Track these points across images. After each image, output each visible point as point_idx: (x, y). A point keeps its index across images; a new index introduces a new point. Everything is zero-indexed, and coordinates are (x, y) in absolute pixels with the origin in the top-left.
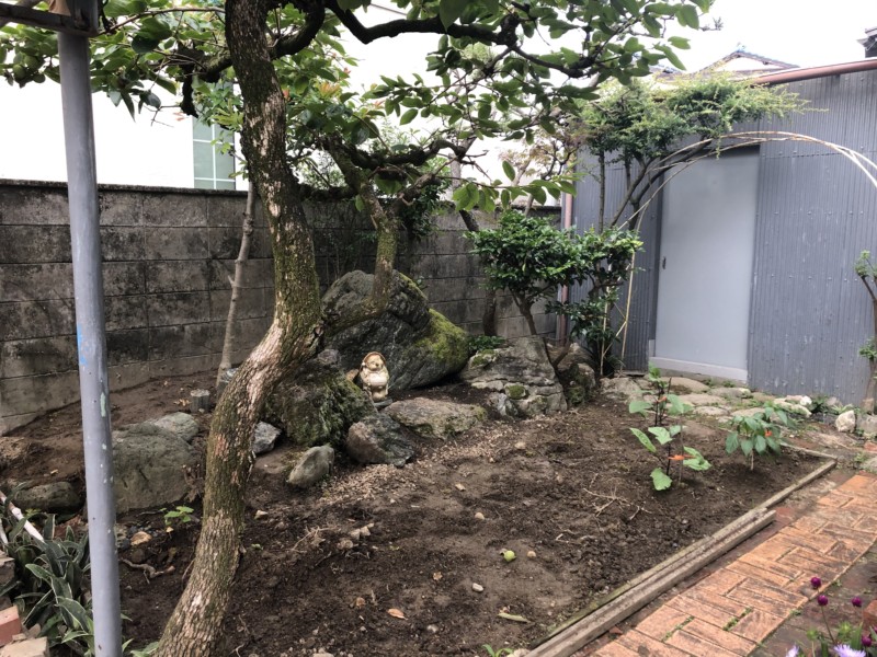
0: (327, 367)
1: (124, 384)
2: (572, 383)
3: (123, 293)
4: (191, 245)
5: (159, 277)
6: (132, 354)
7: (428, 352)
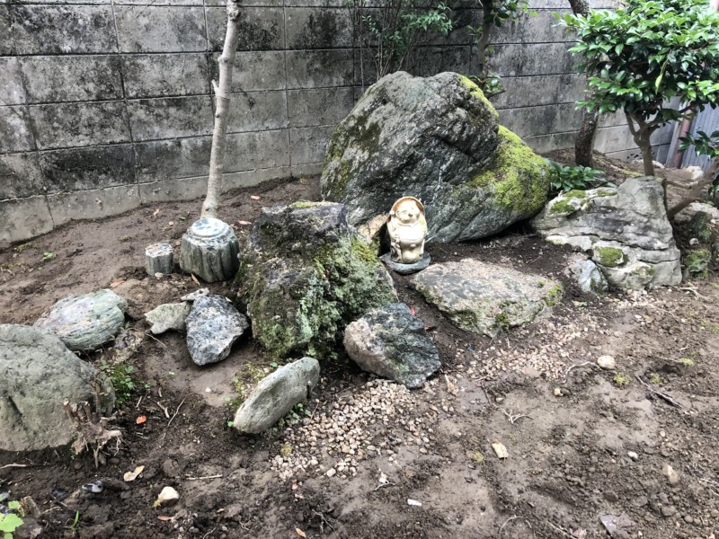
0: (320, 235)
1: (108, 211)
2: (692, 241)
3: (94, 97)
4: (182, 31)
5: (142, 76)
6: (114, 176)
7: (488, 195)
